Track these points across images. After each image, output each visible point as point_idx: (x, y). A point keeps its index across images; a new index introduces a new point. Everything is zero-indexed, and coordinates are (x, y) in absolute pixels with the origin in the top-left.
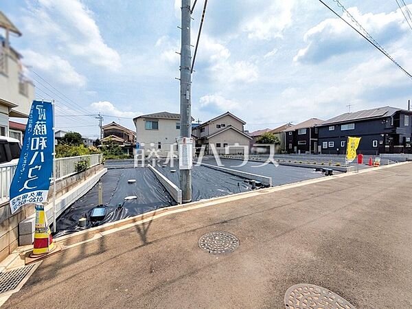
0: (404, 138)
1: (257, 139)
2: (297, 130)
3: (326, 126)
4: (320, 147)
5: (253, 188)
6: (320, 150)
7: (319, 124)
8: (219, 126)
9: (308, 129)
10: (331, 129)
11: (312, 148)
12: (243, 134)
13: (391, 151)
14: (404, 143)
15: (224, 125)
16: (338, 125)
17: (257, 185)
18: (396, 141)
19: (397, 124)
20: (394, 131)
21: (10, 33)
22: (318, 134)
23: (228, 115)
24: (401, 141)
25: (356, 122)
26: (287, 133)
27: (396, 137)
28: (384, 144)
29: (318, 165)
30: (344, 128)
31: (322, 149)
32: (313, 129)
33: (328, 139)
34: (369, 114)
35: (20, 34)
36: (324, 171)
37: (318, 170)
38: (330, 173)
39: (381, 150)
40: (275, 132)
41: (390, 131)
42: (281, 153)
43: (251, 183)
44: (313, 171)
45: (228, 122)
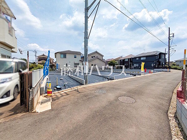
0: (162, 63)
1: (108, 63)
2: (124, 59)
3: (135, 58)
4: (133, 66)
5: (108, 80)
6: (133, 67)
7: (133, 57)
8: (92, 57)
9: (128, 59)
10: (137, 59)
11: (130, 67)
12: (102, 61)
13: (158, 68)
14: (162, 65)
15: (95, 57)
16: (140, 58)
17: (110, 79)
18: (159, 64)
19: (160, 58)
20: (159, 60)
21: (12, 18)
22: (132, 61)
23: (96, 52)
24: (161, 64)
25: (146, 57)
26: (121, 60)
27: (160, 62)
28: (156, 65)
29: (132, 73)
30: (142, 59)
31: (134, 67)
32: (131, 59)
33: (136, 63)
34: (151, 54)
35: (15, 19)
36: (133, 75)
37: (131, 74)
38: (135, 75)
39: (155, 68)
40: (116, 60)
41: (157, 60)
42: (118, 69)
43: (107, 79)
44: (129, 75)
45: (96, 55)
